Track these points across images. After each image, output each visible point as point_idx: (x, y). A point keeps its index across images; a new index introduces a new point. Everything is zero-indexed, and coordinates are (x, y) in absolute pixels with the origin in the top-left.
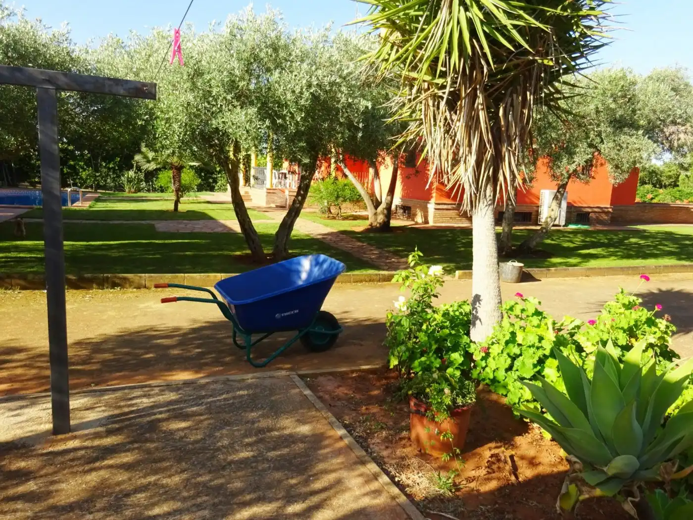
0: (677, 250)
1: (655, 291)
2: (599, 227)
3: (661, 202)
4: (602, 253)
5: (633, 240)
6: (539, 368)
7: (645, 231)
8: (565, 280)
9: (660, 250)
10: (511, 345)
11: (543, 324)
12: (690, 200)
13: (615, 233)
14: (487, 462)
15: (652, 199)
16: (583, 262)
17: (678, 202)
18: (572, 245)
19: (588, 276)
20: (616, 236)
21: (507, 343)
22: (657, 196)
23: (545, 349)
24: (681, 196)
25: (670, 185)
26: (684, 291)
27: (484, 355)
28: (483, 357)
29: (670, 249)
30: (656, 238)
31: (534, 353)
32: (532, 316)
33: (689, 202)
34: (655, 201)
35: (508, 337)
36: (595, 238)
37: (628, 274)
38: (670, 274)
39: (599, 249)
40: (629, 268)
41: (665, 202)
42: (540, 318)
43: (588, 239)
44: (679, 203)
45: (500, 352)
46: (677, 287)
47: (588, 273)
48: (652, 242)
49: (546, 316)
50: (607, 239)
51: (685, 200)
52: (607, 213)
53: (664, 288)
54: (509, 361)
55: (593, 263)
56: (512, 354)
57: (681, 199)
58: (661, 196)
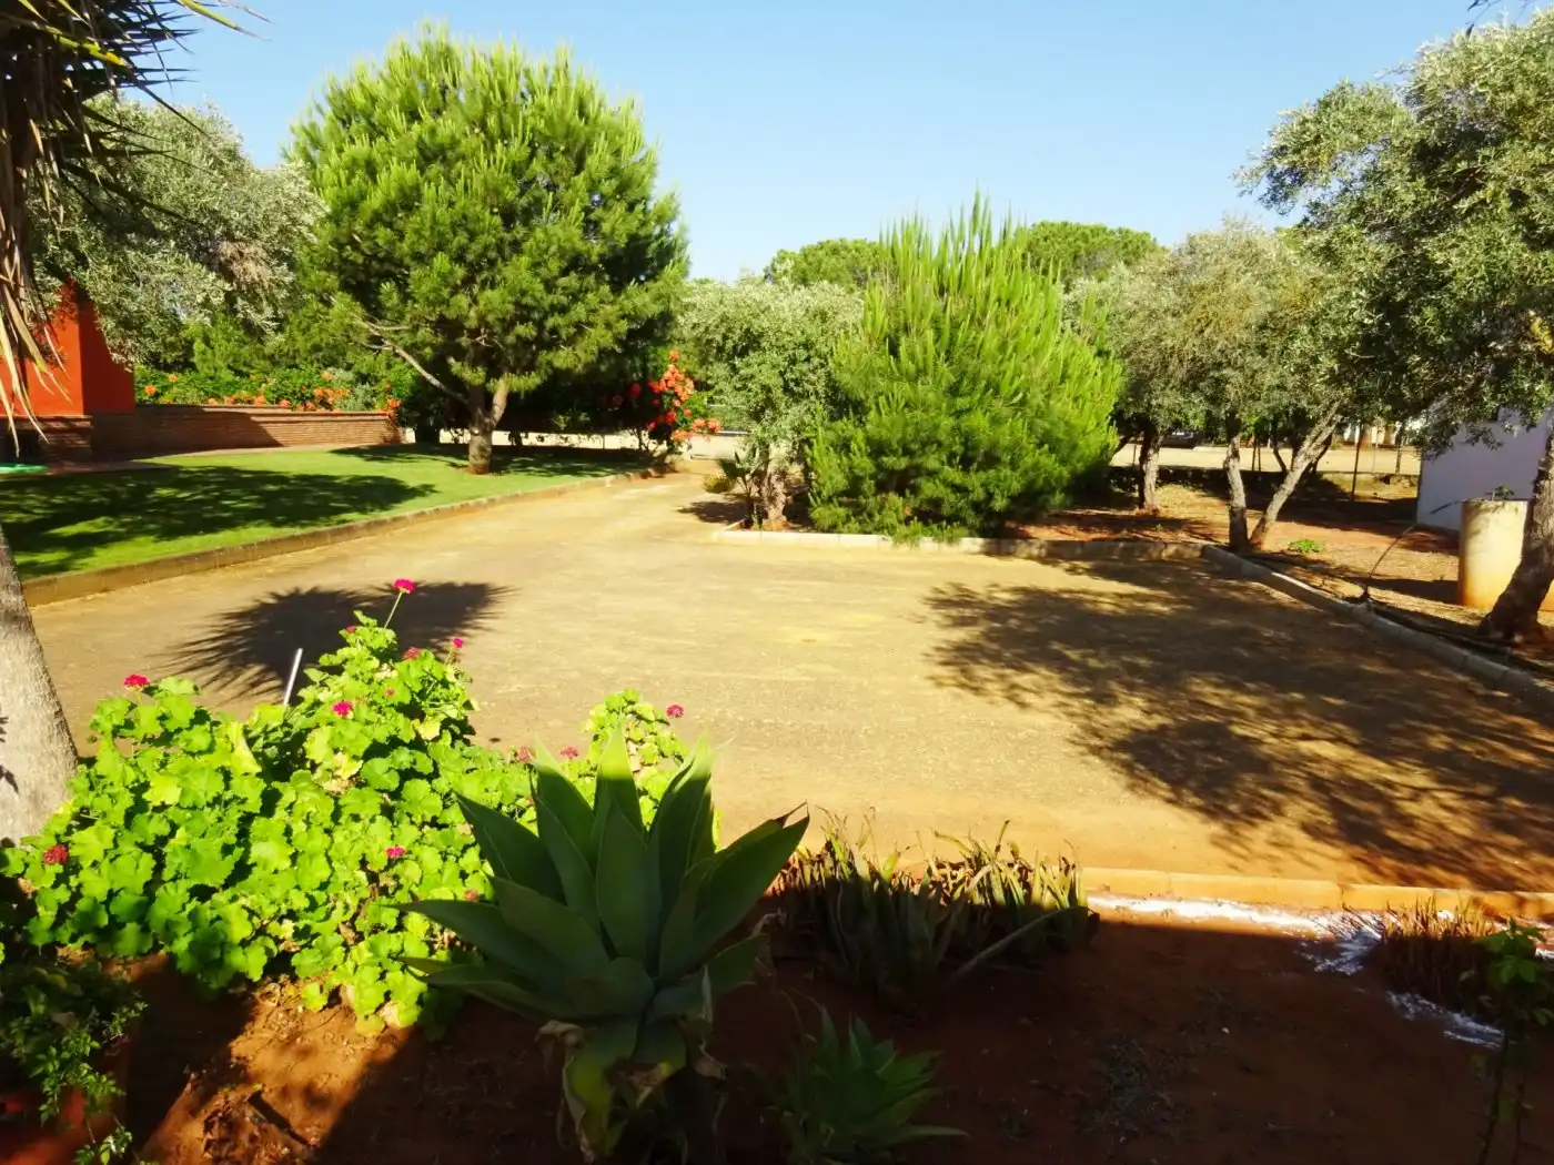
0: (261, 506)
1: (271, 601)
2: (70, 467)
3: (180, 402)
4: (110, 528)
5: (164, 492)
6: (238, 852)
7: (176, 469)
8: (53, 609)
9: (227, 508)
10: (140, 819)
11: (220, 741)
12: (235, 396)
13: (117, 477)
14: (206, 1149)
15: (157, 395)
16: (77, 557)
17: (212, 402)
18: (27, 518)
19: (105, 590)
20: (122, 484)
21: (129, 816)
22: (165, 388)
23: (244, 801)
24: (218, 389)
25: (176, 362)
26: (323, 590)
27: (59, 868)
28: (58, 875)
29: (247, 505)
30: (208, 483)
31: (220, 820)
32: (189, 729)
33: (236, 401)
34: (165, 400)
35: (127, 801)
36: (72, 493)
37: (192, 572)
38: (275, 558)
39: (100, 520)
40: (190, 558)
41: (189, 402)
42: (207, 726)
43: (58, 500)
44: (216, 404)
45: (111, 846)
46: (306, 584)
47: (104, 581)
48: (205, 492)
49: (218, 719)
50: (104, 494)
51: (226, 398)
52: (81, 432)
53: (282, 592)
54: (148, 861)
55: (104, 558)
56: (150, 842)
57: (218, 397)
58: (175, 389)
